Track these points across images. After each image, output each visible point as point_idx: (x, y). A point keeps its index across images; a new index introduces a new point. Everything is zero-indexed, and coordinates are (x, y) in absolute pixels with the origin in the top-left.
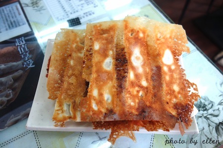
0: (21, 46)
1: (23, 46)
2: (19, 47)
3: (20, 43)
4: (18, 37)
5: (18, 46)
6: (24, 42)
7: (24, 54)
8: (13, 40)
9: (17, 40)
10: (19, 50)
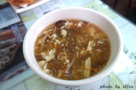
0: (15, 30)
3: (14, 28)
4: (13, 25)
5: (13, 30)
7: (17, 34)
8: (10, 27)
9: (12, 27)
10: (14, 32)
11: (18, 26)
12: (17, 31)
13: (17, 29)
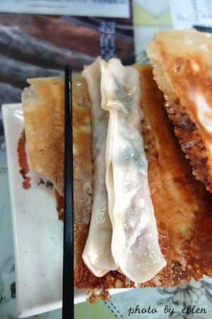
0: (106, 35)
1: (109, 36)
2: (103, 36)
3: (106, 30)
4: (108, 20)
5: (102, 33)
6: (113, 31)
7: (107, 49)
8: (97, 21)
9: (103, 23)
10: (101, 39)
11: (117, 30)
12: (110, 41)
13: (113, 35)
